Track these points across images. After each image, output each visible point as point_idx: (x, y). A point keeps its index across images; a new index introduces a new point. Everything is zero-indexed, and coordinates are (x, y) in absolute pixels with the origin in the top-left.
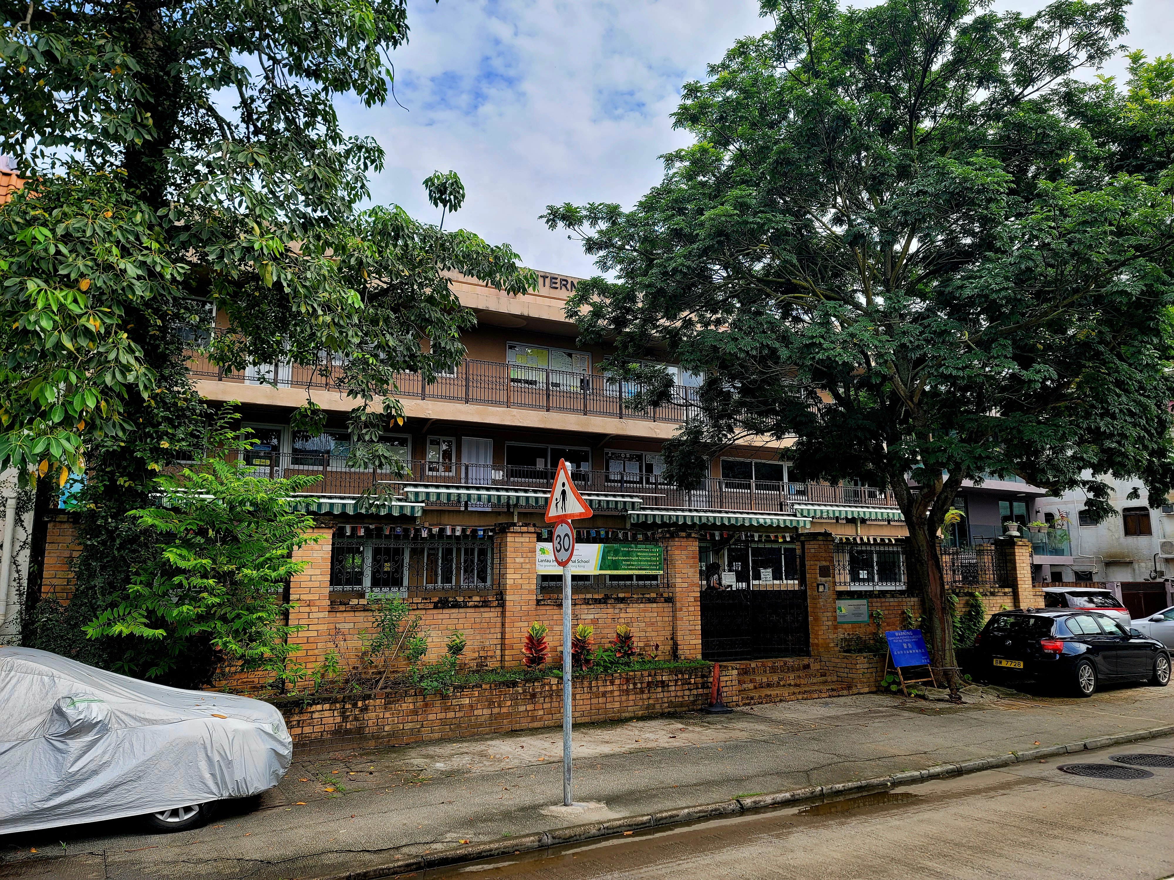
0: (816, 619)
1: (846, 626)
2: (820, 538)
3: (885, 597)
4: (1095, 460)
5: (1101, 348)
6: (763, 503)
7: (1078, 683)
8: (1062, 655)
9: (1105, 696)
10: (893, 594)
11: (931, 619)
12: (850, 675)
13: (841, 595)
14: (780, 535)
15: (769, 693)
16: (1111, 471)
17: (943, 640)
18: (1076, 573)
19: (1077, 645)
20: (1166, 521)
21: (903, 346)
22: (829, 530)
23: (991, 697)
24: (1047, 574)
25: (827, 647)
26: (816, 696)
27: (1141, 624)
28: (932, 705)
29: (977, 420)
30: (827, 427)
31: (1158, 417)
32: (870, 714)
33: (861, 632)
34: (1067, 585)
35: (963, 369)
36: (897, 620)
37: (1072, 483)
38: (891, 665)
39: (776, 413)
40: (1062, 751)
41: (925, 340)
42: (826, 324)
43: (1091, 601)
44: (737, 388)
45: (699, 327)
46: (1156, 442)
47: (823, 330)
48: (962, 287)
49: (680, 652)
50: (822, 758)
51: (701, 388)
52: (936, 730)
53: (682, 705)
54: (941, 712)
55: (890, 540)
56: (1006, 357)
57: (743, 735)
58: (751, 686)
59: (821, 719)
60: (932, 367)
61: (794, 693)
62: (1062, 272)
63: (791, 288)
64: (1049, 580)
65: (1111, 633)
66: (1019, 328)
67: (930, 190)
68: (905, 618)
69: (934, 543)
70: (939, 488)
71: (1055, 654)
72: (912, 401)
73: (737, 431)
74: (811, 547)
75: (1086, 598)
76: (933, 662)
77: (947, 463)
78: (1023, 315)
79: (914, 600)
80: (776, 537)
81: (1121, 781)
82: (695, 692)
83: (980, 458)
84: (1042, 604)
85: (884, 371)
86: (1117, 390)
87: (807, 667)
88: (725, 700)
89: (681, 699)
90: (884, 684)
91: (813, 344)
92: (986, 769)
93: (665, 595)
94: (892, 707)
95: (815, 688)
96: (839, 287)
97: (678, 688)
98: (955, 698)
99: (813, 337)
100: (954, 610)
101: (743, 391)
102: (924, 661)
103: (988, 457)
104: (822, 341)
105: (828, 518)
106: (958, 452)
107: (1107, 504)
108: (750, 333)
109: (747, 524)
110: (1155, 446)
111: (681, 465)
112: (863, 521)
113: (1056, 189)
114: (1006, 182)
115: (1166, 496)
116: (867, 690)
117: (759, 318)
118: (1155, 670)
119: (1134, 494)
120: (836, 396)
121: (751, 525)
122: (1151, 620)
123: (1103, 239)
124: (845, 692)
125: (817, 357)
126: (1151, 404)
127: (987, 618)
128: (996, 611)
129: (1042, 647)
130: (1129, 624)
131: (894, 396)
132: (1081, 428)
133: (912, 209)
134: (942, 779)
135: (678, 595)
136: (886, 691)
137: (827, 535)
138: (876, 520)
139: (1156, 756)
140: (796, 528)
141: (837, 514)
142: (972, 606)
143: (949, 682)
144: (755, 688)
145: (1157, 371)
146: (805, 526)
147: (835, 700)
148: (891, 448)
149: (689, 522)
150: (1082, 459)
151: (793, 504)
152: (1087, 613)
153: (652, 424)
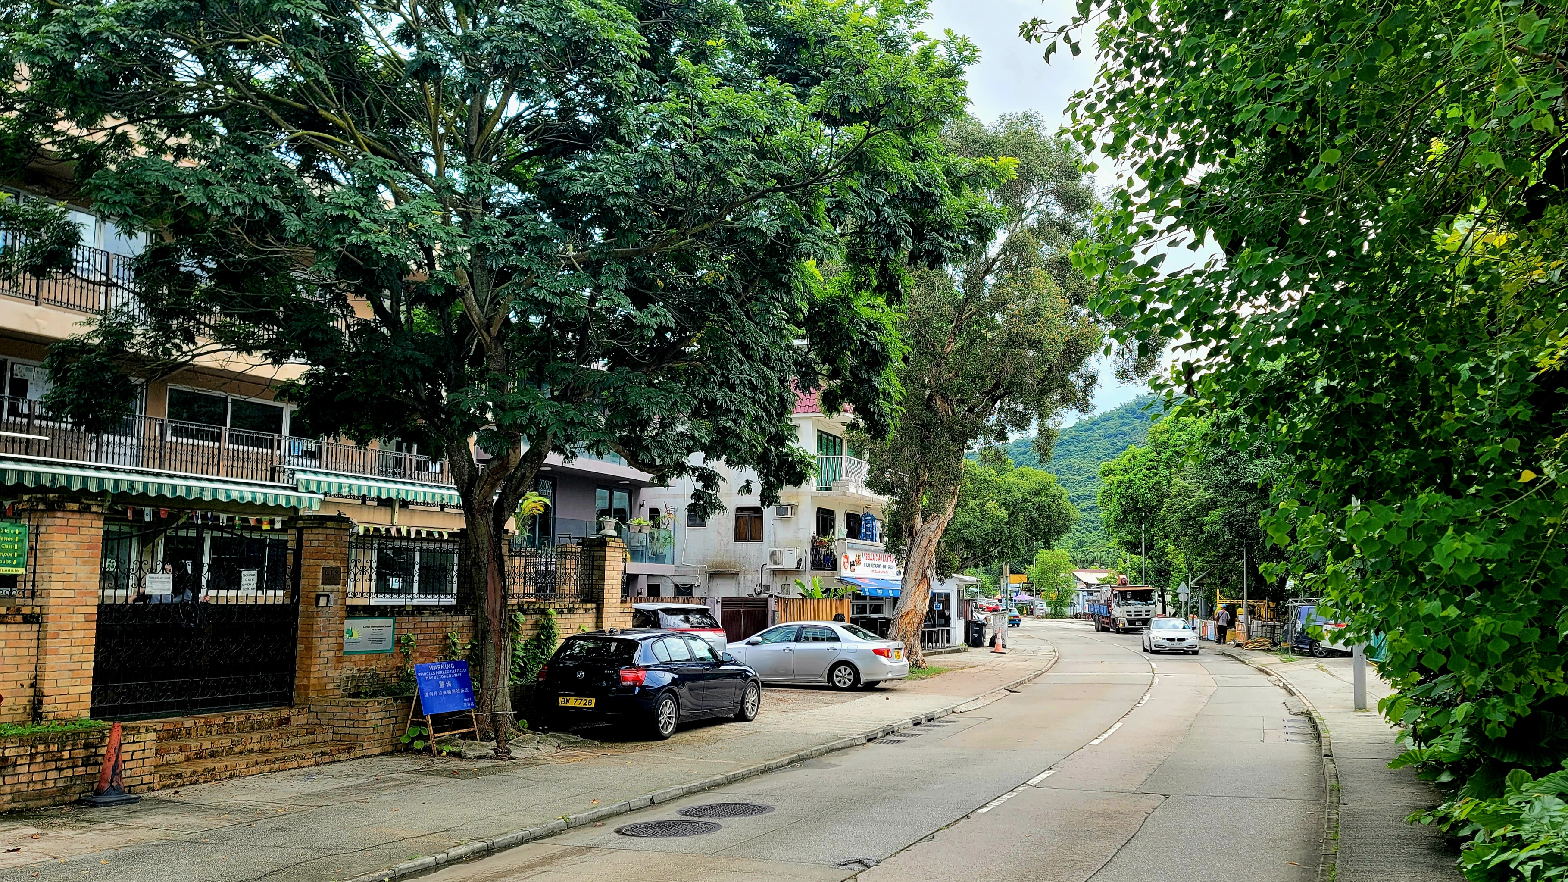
0: (309, 648)
1: (356, 658)
2: (330, 524)
3: (421, 614)
4: (707, 441)
5: (729, 299)
6: (239, 465)
7: (656, 722)
8: (643, 688)
9: (685, 736)
10: (433, 610)
11: (483, 645)
12: (354, 731)
13: (353, 612)
14: (265, 519)
15: (211, 766)
16: (724, 457)
17: (496, 674)
18: (676, 586)
19: (661, 674)
20: (779, 525)
21: (481, 247)
22: (347, 513)
23: (549, 748)
24: (643, 586)
25: (322, 689)
26: (295, 764)
27: (738, 649)
28: (469, 765)
29: (573, 372)
30: (358, 353)
31: (779, 395)
32: (378, 784)
33: (378, 666)
34: (663, 600)
35: (562, 295)
36: (435, 648)
37: (681, 468)
38: (418, 713)
39: (275, 321)
40: (624, 809)
41: (512, 244)
42: (368, 189)
43: (687, 620)
44: (209, 270)
45: (141, 152)
46: (774, 426)
47: (361, 200)
48: (571, 179)
49: (45, 708)
50: (286, 857)
51: (139, 259)
52: (468, 798)
53: (40, 795)
54: (480, 773)
55: (441, 534)
56: (616, 288)
57: (155, 836)
58: (180, 757)
59: (296, 798)
60: (520, 285)
61: (257, 763)
62: (694, 188)
63: (315, 122)
64: (645, 594)
65: (702, 659)
66: (638, 253)
67: (540, 26)
68: (447, 645)
69: (500, 539)
70: (514, 461)
71: (634, 687)
72: (488, 332)
73: (200, 341)
74: (313, 539)
75: (682, 617)
76: (478, 705)
77: (527, 426)
78: (646, 236)
79: (463, 620)
80: (260, 521)
81: (685, 838)
82: (69, 773)
83: (572, 423)
84: (629, 624)
85: (450, 279)
86: (740, 356)
87: (287, 720)
88: (127, 782)
89: (39, 786)
90: (405, 740)
91: (343, 218)
92: (527, 842)
93: (26, 611)
94: (411, 772)
95: (296, 752)
96: (396, 141)
97: (34, 768)
98: (502, 753)
99: (344, 207)
100: (518, 634)
101: (216, 275)
102: (466, 704)
103: (582, 424)
104: (359, 216)
105: (350, 496)
106: (545, 414)
107: (716, 498)
108: (234, 178)
109: (207, 498)
110: (773, 431)
111: (82, 387)
112: (404, 504)
113: (697, 75)
114: (639, 47)
115: (779, 493)
116: (377, 750)
117: (253, 157)
118: (743, 702)
119: (747, 488)
120: (378, 309)
121: (215, 501)
122: (748, 643)
123: (742, 156)
124: (343, 756)
125: (348, 240)
126: (774, 377)
127: (559, 643)
128: (572, 633)
129: (620, 679)
130: (725, 647)
131: (465, 322)
132: (695, 398)
133: (512, 47)
134: (466, 862)
135: (51, 610)
136: (408, 750)
137: (341, 521)
138: (423, 504)
139: (728, 805)
140: (295, 509)
141: (364, 492)
142: (543, 627)
143: (496, 732)
144: (188, 759)
145: (783, 337)
146: (309, 508)
147: (325, 768)
148: (452, 396)
149: (93, 488)
150: (693, 437)
151: (293, 472)
152: (680, 633)
153: (30, 308)
